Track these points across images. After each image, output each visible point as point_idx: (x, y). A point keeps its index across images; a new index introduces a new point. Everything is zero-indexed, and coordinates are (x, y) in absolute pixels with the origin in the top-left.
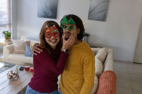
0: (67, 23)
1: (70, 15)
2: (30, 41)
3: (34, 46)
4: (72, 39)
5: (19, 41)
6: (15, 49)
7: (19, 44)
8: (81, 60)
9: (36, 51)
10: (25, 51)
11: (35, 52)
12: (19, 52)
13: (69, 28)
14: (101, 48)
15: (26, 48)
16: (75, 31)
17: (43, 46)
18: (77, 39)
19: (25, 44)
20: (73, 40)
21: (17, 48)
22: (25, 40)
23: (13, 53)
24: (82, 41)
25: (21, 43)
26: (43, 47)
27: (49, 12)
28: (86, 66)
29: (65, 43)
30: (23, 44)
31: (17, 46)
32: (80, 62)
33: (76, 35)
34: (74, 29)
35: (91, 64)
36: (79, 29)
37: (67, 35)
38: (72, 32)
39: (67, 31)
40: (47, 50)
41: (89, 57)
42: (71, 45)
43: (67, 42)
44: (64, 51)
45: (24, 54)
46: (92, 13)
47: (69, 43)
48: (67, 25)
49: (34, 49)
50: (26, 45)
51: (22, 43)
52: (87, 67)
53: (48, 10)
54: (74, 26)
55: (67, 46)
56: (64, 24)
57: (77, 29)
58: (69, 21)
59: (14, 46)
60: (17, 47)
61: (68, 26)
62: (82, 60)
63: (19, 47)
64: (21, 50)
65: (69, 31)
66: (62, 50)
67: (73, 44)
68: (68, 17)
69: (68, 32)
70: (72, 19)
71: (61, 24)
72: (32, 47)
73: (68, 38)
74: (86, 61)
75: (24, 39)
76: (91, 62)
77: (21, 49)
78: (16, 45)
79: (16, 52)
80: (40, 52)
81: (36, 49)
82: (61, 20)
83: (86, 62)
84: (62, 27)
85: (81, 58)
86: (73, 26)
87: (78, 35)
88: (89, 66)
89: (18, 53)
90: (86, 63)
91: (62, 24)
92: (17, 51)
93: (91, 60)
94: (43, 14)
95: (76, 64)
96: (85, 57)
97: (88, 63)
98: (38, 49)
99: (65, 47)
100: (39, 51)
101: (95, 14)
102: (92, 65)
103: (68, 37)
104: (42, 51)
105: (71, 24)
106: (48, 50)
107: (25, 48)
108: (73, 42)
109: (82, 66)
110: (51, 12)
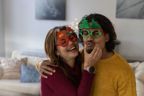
0: (88, 28)
1: (91, 15)
2: (26, 59)
3: (42, 65)
4: (98, 50)
5: (10, 59)
6: (5, 71)
7: (10, 63)
8: (114, 82)
9: (47, 72)
10: (21, 74)
11: (44, 73)
12: (11, 76)
13: (91, 34)
14: (141, 62)
15: (22, 70)
16: (101, 39)
17: (56, 64)
18: (105, 50)
19: (20, 63)
20: (99, 52)
21: (8, 71)
22: (20, 57)
23: (2, 78)
24: (114, 53)
25: (13, 61)
26: (56, 66)
27: (54, 11)
28: (122, 92)
29: (87, 57)
30: (17, 64)
31: (7, 67)
32: (114, 86)
33: (103, 45)
34: (99, 35)
35: (130, 88)
36: (106, 35)
37: (90, 45)
38: (96, 40)
39: (89, 39)
40: (62, 70)
41: (126, 78)
42: (96, 59)
43: (90, 55)
44: (88, 69)
45: (20, 79)
46: (122, 8)
47: (94, 58)
48: (88, 31)
49: (42, 69)
50: (21, 65)
51: (15, 61)
52: (125, 93)
53: (52, 7)
54: (99, 31)
55: (91, 62)
56: (84, 30)
57: (105, 35)
58: (91, 24)
59: (3, 68)
60: (7, 69)
61: (90, 32)
62: (116, 82)
63: (11, 69)
64: (15, 74)
65: (93, 40)
66: (85, 69)
67: (100, 58)
68: (90, 18)
69: (91, 41)
70: (95, 21)
71: (80, 30)
72: (39, 66)
73: (92, 50)
74: (123, 83)
75: (17, 56)
76: (131, 85)
77: (15, 72)
78: (6, 65)
79: (6, 76)
80: (51, 74)
81: (45, 69)
82: (79, 24)
83: (122, 85)
84: (81, 34)
85: (113, 79)
86: (97, 31)
87: (106, 43)
88: (127, 91)
89: (10, 78)
90: (122, 87)
91: (82, 29)
92: (8, 74)
93: (130, 81)
94: (44, 15)
95: (107, 89)
96: (120, 77)
97: (126, 87)
98: (49, 69)
99: (88, 63)
100: (50, 71)
101: (126, 9)
102: (132, 90)
103: (92, 48)
104: (54, 71)
105: (94, 29)
106: (64, 70)
107: (20, 69)
108: (100, 54)
109: (117, 92)
110: (56, 10)
